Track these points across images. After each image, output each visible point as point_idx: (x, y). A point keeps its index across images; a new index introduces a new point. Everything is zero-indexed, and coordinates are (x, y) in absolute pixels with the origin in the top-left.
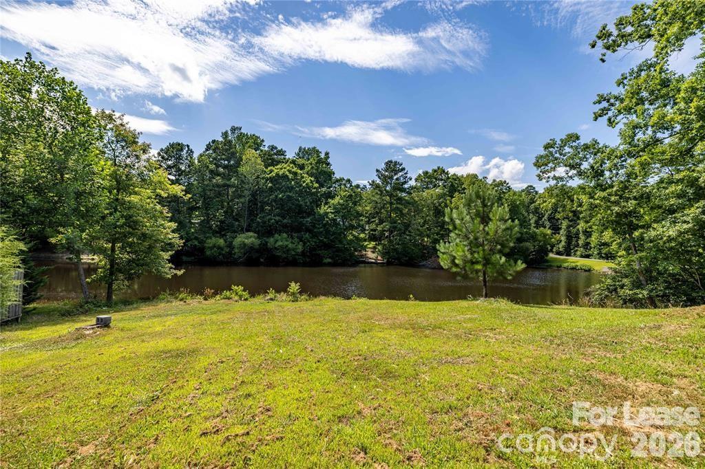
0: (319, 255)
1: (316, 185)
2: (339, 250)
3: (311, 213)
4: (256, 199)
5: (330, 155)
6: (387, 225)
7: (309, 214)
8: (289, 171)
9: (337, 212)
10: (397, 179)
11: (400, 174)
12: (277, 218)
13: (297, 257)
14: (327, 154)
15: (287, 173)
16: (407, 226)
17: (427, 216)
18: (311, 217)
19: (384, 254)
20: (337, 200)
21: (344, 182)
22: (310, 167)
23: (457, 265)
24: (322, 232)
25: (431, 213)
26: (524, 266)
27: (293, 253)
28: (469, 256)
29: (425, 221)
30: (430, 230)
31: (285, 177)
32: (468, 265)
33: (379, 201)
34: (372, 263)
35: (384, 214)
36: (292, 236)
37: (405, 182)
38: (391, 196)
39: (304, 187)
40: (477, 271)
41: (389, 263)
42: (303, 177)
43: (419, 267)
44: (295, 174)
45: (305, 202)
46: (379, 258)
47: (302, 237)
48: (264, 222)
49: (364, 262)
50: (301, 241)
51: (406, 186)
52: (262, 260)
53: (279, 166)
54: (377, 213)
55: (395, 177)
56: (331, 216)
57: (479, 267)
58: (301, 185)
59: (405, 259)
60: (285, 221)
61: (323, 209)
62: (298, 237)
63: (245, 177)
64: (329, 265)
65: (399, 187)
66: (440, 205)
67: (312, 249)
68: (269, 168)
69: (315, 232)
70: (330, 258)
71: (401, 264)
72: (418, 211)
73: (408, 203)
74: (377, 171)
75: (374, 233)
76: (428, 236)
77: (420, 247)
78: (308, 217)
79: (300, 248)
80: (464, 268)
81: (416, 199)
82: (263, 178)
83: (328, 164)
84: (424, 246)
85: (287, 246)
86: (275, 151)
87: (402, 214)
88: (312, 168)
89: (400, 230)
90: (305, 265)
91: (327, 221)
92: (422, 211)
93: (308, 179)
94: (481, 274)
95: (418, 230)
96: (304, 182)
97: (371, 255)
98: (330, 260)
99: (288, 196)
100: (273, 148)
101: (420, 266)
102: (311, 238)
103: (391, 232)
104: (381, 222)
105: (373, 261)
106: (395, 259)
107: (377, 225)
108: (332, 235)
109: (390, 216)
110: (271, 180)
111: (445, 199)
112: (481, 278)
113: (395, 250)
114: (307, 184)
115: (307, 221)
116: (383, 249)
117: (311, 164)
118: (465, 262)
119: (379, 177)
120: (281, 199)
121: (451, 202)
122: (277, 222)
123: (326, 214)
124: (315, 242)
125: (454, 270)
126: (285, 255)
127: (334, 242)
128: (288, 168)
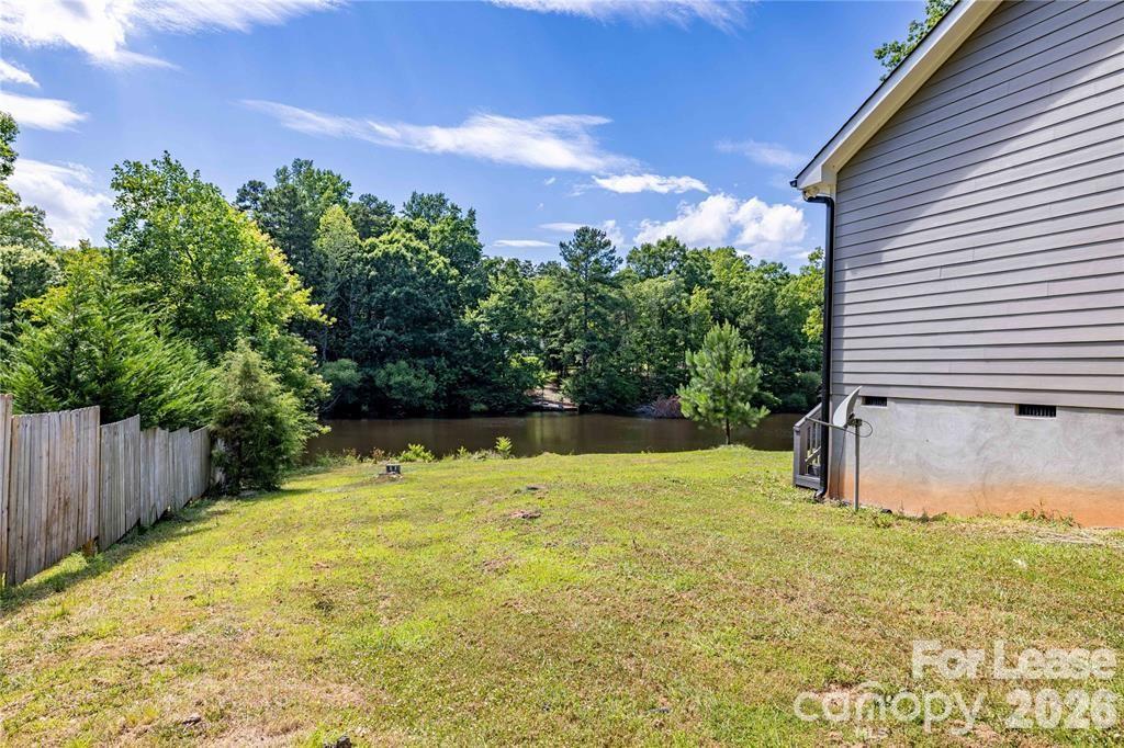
0: (462, 397)
1: (454, 272)
2: (499, 388)
3: (447, 322)
4: (348, 299)
5: (476, 216)
6: (579, 344)
7: (442, 325)
8: (405, 246)
9: (494, 322)
10: (597, 261)
11: (603, 251)
12: (390, 333)
13: (425, 401)
14: (472, 213)
15: (404, 251)
16: (615, 344)
17: (649, 326)
18: (447, 331)
19: (577, 393)
20: (493, 300)
21: (503, 266)
22: (440, 236)
23: (700, 414)
24: (466, 357)
25: (655, 320)
26: (768, 411)
27: (420, 395)
28: (712, 405)
29: (645, 335)
30: (653, 351)
31: (398, 257)
32: (711, 414)
33: (565, 300)
34: (554, 409)
35: (574, 322)
36: (415, 365)
37: (611, 268)
38: (587, 292)
39: (434, 277)
40: (719, 420)
41: (583, 410)
42: (430, 258)
43: (634, 415)
44: (417, 251)
45: (437, 303)
46: (567, 401)
47: (434, 366)
48: (366, 341)
49: (540, 409)
50: (432, 372)
51: (613, 274)
52: (365, 408)
53: (384, 237)
54: (562, 321)
55: (593, 259)
56: (484, 328)
57: (720, 415)
58: (428, 273)
59: (611, 401)
60: (403, 338)
61: (469, 316)
62: (425, 367)
63: (326, 257)
64: (481, 414)
65: (600, 276)
66: (670, 308)
67: (451, 387)
68: (368, 241)
69: (455, 357)
70: (482, 401)
71: (605, 411)
72: (633, 318)
73: (616, 304)
74: (562, 245)
75: (556, 356)
76: (650, 362)
77: (638, 380)
78: (442, 330)
79: (431, 386)
80: (707, 417)
81: (630, 296)
82: (360, 260)
83: (474, 232)
84: (643, 378)
85: (409, 383)
86: (373, 206)
87: (606, 324)
88: (445, 238)
89: (603, 351)
90: (437, 414)
91: (478, 337)
92: (638, 316)
93: (440, 261)
94: (724, 422)
95: (633, 350)
96: (433, 266)
97: (551, 397)
98: (483, 407)
99: (407, 293)
100: (369, 199)
101: (636, 413)
102: (448, 367)
103: (586, 355)
104: (569, 337)
105: (557, 406)
106: (594, 403)
107: (562, 343)
108: (486, 361)
109: (585, 328)
110: (375, 263)
111: (679, 297)
112: (725, 427)
113: (594, 386)
114: (439, 271)
115: (440, 338)
116: (574, 384)
117: (442, 232)
118: (708, 410)
119: (566, 258)
120: (395, 299)
121: (689, 303)
122: (389, 340)
123: (476, 325)
124: (457, 375)
125: (697, 418)
126: (405, 399)
127: (488, 373)
128: (403, 240)
